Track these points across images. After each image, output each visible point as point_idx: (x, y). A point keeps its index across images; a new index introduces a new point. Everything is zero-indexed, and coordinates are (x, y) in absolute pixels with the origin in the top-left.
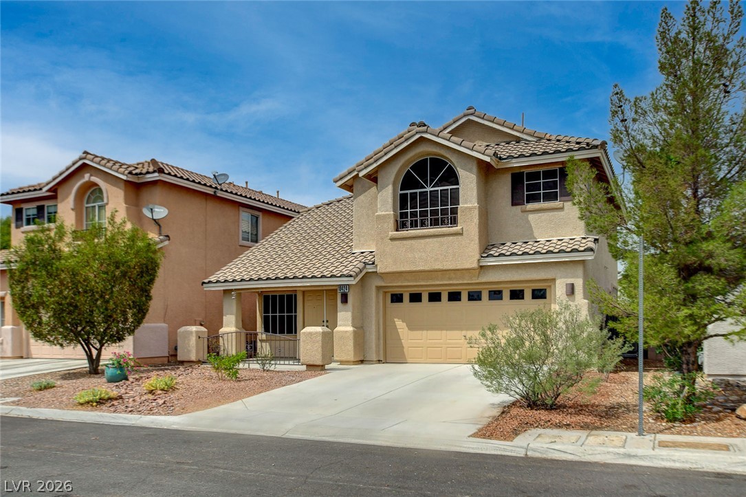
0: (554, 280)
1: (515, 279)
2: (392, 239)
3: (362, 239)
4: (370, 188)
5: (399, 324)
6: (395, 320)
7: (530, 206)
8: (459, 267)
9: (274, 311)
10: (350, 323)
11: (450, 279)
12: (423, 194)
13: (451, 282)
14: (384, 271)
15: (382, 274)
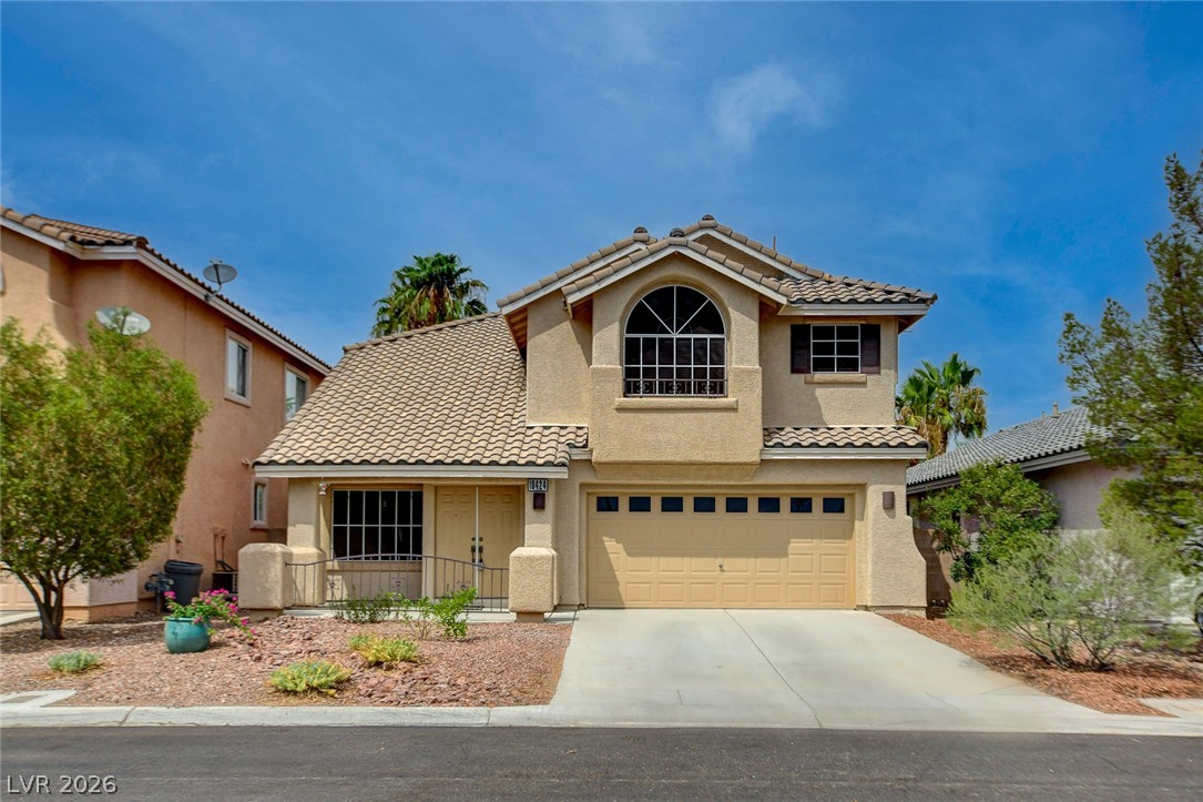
0: (862, 487)
1: (807, 482)
2: (620, 409)
3: (543, 405)
4: (559, 322)
5: (611, 545)
6: (605, 539)
7: (819, 376)
8: (730, 461)
9: (356, 519)
10: (549, 542)
11: (708, 477)
13: (709, 482)
14: (604, 460)
15: (600, 463)
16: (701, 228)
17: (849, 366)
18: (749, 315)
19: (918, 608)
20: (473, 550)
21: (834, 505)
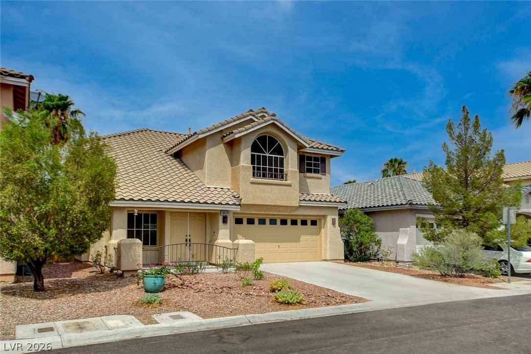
0: (325, 217)
1: (310, 214)
2: (252, 183)
3: (212, 178)
4: (219, 144)
5: (241, 238)
6: (238, 235)
7: (308, 174)
8: (289, 205)
10: (228, 237)
11: (279, 211)
12: (265, 157)
13: (279, 213)
14: (246, 203)
15: (244, 205)
16: (262, 112)
17: (316, 171)
18: (294, 150)
19: (341, 260)
20: (186, 240)
21: (314, 223)
